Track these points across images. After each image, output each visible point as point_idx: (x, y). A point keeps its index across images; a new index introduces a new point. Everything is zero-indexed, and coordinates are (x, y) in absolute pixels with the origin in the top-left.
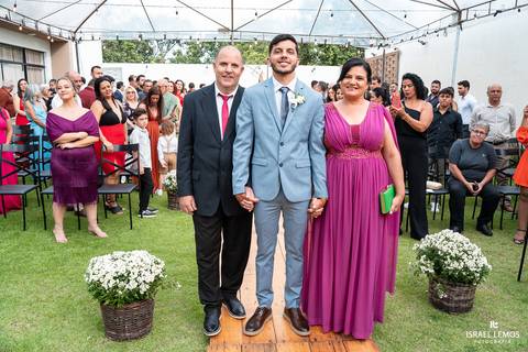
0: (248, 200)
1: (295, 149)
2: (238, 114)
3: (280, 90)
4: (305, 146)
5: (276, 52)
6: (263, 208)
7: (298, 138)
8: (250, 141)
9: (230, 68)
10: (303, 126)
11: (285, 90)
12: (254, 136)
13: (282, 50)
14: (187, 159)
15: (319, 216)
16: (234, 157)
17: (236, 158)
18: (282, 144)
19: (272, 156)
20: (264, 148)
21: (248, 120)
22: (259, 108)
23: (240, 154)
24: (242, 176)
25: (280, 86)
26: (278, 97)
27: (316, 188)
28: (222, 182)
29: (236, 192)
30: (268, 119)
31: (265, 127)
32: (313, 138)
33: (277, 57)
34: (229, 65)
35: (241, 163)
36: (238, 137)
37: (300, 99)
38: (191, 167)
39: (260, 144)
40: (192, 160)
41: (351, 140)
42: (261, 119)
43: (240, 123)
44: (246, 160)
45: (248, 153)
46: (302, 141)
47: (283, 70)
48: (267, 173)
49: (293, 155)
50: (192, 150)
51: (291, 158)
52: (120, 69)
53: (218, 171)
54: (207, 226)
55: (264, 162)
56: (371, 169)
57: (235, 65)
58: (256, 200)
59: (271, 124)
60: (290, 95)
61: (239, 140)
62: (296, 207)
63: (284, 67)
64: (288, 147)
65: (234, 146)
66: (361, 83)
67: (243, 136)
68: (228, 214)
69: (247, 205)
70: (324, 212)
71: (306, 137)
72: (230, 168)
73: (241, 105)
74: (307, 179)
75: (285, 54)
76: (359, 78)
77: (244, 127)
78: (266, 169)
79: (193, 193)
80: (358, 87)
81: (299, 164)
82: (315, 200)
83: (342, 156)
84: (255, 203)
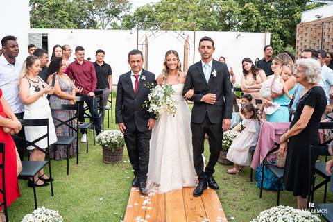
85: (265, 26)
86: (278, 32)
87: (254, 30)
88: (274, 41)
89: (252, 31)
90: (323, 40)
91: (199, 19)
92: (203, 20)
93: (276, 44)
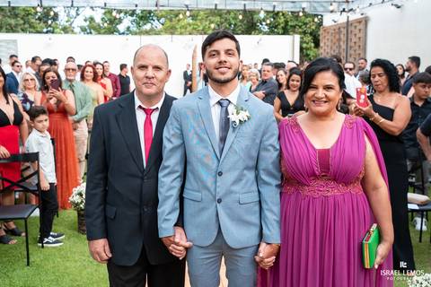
0: (177, 244)
1: (238, 180)
2: (165, 134)
3: (219, 103)
4: (251, 175)
5: (212, 56)
6: (198, 255)
7: (241, 165)
8: (179, 169)
9: (150, 72)
10: (248, 149)
11: (225, 103)
12: (185, 162)
13: (218, 53)
14: (99, 191)
15: (271, 267)
16: (160, 189)
17: (162, 191)
18: (220, 174)
19: (207, 189)
20: (198, 178)
21: (177, 142)
22: (191, 126)
23: (168, 184)
24: (170, 213)
25: (219, 97)
26: (216, 112)
27: (265, 231)
28: (146, 222)
29: (162, 234)
30: (202, 140)
31: (198, 151)
32: (262, 165)
33: (213, 61)
34: (150, 68)
35: (168, 197)
36: (165, 163)
37: (243, 115)
38: (105, 201)
39: (193, 173)
40: (106, 193)
41: (317, 170)
42: (193, 141)
43: (167, 145)
44: (175, 192)
45: (177, 184)
46: (247, 168)
47: (222, 78)
48: (203, 209)
49: (235, 188)
50: (106, 179)
51: (231, 192)
52: (15, 41)
53: (140, 207)
54: (125, 278)
55: (197, 195)
56: (346, 208)
57: (157, 68)
58: (187, 244)
59: (206, 148)
60: (231, 109)
61: (166, 168)
62: (241, 254)
63: (223, 73)
64: (229, 177)
65: (160, 175)
66: (331, 94)
67: (171, 161)
68: (153, 263)
69: (178, 252)
70: (277, 262)
71: (252, 163)
72: (155, 202)
73: (169, 122)
74: (255, 219)
75: (223, 57)
76: (328, 88)
77: (173, 150)
78: (201, 205)
79: (106, 235)
80: (328, 100)
81: (245, 198)
82: (263, 245)
83: (306, 191)
84: (187, 249)
85: (294, 27)
86: (311, 34)
87: (281, 31)
88: (304, 45)
89: (278, 34)
90: (340, 46)
91: (212, 19)
92: (218, 19)
93: (307, 49)
